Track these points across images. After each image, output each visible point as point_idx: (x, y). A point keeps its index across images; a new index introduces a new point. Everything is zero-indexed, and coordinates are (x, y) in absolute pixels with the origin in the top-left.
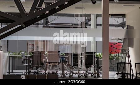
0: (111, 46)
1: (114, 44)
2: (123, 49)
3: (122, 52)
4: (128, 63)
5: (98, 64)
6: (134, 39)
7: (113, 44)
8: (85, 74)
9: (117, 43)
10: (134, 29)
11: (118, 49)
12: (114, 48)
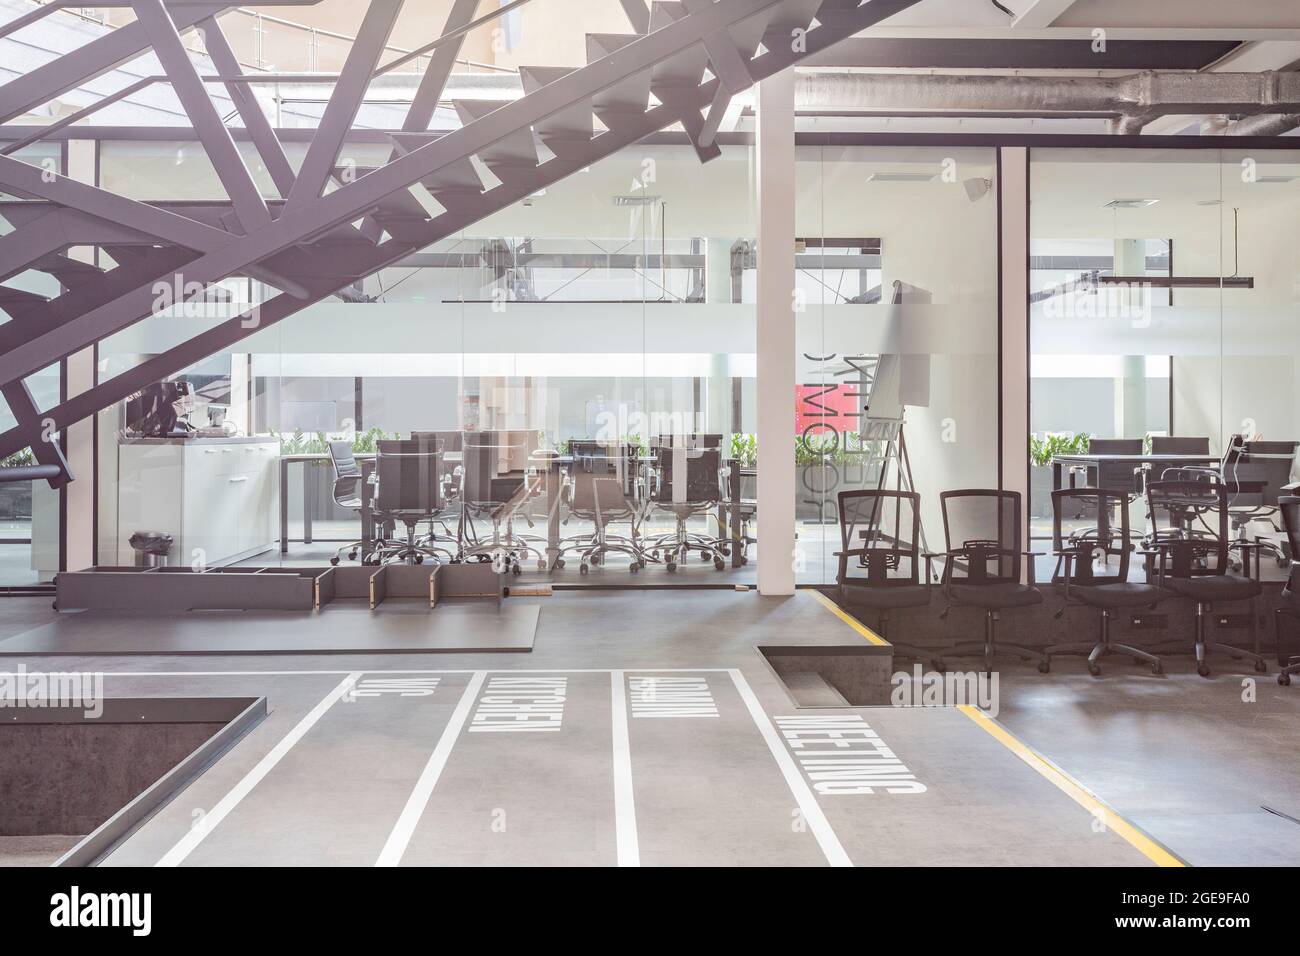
0: (806, 400)
1: (823, 389)
2: (872, 412)
3: (869, 431)
4: (898, 494)
5: (736, 497)
6: (932, 355)
7: (817, 390)
8: (667, 550)
9: (835, 387)
10: (934, 300)
11: (840, 414)
12: (824, 411)
